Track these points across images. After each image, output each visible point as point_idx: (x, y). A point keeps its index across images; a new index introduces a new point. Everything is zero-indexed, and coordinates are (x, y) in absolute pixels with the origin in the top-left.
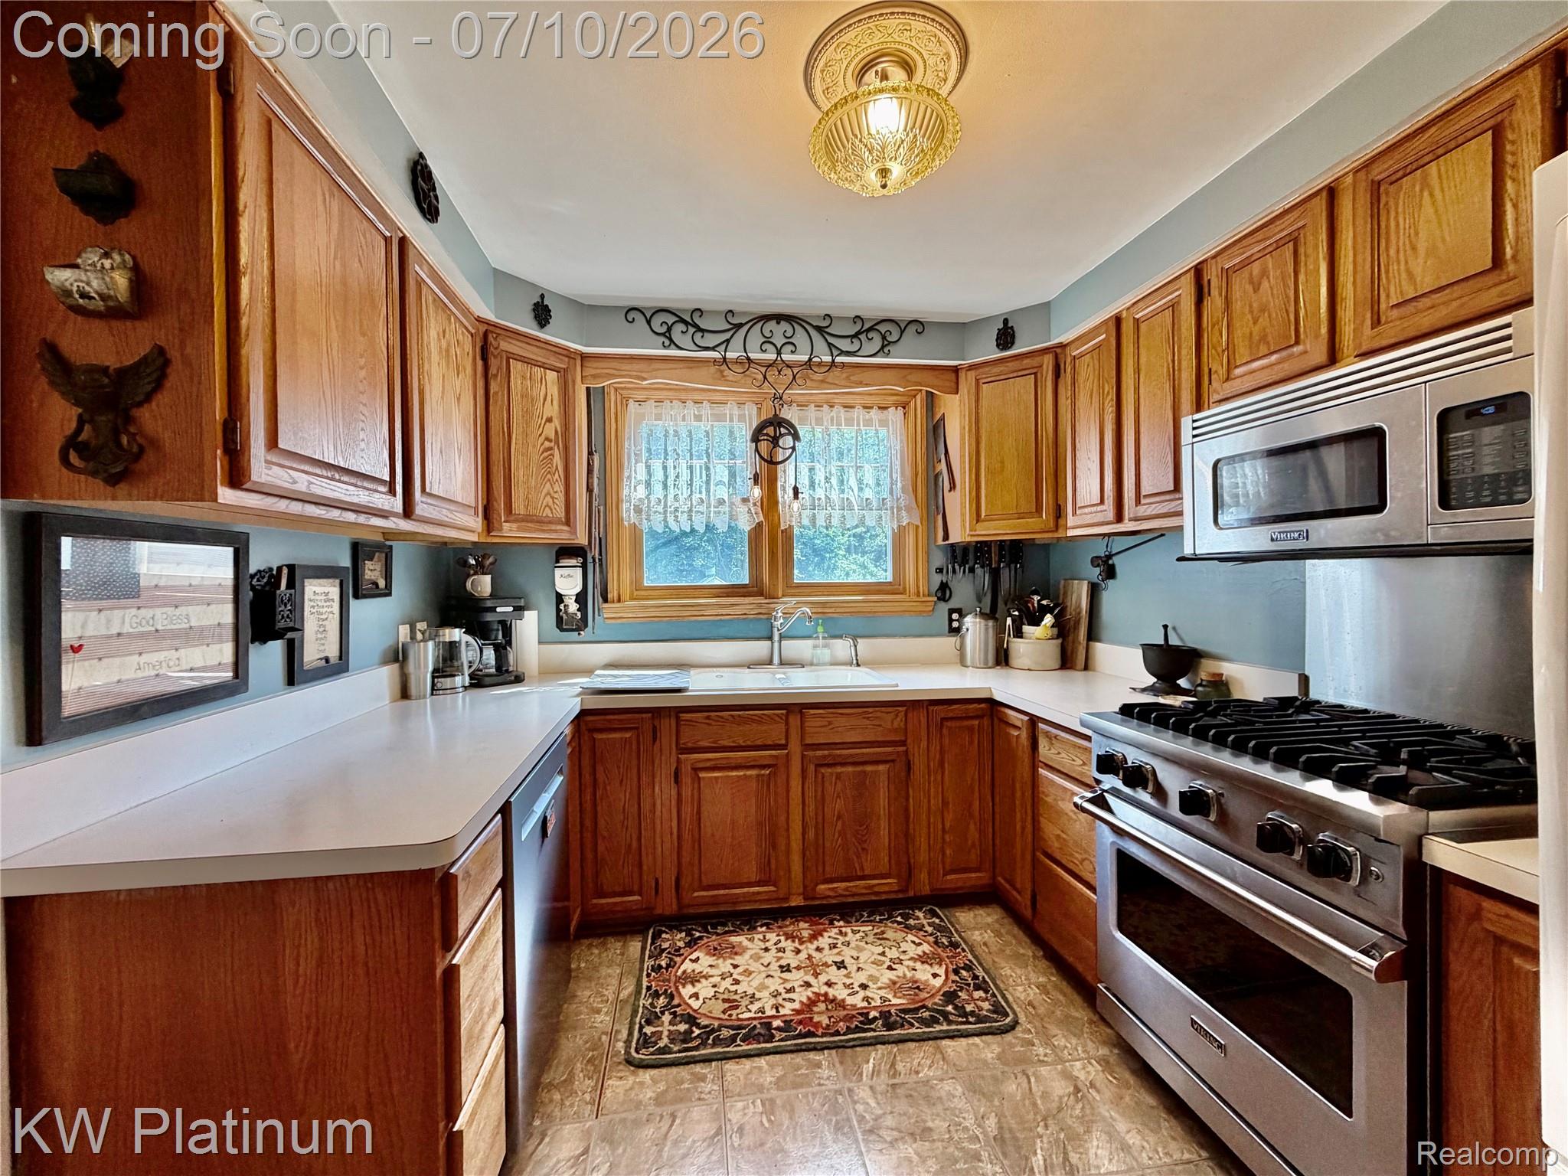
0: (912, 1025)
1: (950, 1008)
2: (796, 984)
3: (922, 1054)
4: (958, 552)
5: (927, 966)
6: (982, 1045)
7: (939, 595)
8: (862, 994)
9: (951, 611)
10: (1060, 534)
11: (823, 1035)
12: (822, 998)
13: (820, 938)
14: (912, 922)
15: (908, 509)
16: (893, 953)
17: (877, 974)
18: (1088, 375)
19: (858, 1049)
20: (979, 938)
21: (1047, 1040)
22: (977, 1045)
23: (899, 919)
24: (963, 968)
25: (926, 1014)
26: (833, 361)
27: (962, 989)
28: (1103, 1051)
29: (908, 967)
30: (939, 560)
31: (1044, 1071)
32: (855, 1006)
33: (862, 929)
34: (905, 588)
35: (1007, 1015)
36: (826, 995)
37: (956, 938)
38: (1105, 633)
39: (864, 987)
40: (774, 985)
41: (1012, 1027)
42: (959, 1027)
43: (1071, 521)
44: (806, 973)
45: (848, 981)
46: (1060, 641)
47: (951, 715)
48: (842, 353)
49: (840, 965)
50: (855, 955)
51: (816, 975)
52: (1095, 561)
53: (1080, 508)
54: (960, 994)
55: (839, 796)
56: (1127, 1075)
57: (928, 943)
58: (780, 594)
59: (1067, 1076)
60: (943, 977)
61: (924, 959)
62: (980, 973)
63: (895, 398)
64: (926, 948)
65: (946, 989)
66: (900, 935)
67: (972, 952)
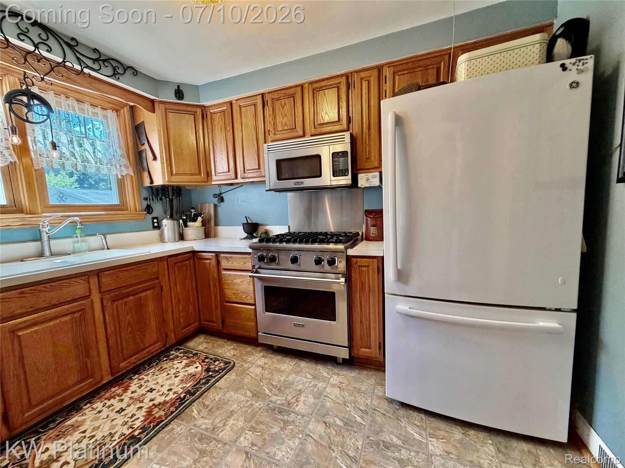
0: (202, 387)
1: (210, 373)
2: (134, 412)
3: (212, 394)
4: (155, 191)
5: (191, 367)
6: (228, 376)
7: (147, 210)
8: (171, 393)
9: (153, 218)
10: (208, 183)
11: (166, 418)
12: (154, 407)
13: (130, 388)
14: (171, 357)
15: (126, 166)
16: (173, 371)
17: (172, 382)
18: (218, 121)
19: (186, 411)
20: (202, 348)
21: (246, 361)
22: (227, 378)
23: (165, 359)
24: (205, 359)
25: (204, 381)
26: (82, 70)
27: (210, 365)
28: (261, 354)
29: (183, 372)
30: (145, 194)
31: (251, 369)
32: (172, 398)
33: (150, 372)
34: (127, 207)
35: (231, 363)
36: (154, 405)
37: (194, 352)
38: (220, 223)
39: (170, 390)
40: (120, 420)
41: (234, 365)
42: (218, 376)
43: (214, 178)
44: (135, 405)
45: (161, 393)
46: (203, 227)
47: (178, 261)
48: (87, 67)
49: (151, 390)
50: (155, 382)
51: (142, 402)
52: (215, 196)
53: (218, 173)
54: (210, 367)
55: (127, 314)
56: (271, 356)
57: (185, 359)
58: (40, 212)
59: (259, 366)
60: (200, 366)
61: (187, 365)
62: (212, 357)
63: (112, 105)
64: (185, 362)
65: (204, 369)
66: (170, 364)
67: (204, 353)
